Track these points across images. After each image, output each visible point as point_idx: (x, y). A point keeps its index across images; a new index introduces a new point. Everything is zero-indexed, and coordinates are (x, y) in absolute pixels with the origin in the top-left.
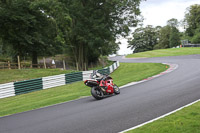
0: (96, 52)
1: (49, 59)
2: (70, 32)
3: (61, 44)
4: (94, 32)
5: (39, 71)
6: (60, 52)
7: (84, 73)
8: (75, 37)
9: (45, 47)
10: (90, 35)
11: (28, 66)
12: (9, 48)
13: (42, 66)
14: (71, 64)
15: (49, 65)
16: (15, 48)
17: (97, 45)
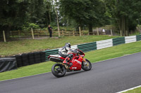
0: (134, 22)
1: (101, 29)
2: (115, 9)
3: (109, 18)
4: (133, 8)
5: (94, 37)
6: (108, 24)
7: (126, 38)
8: (119, 12)
9: (98, 20)
10: (130, 10)
11: (86, 34)
12: (73, 22)
13: (96, 34)
14: (116, 32)
15: (101, 33)
16: (77, 22)
17: (135, 17)
